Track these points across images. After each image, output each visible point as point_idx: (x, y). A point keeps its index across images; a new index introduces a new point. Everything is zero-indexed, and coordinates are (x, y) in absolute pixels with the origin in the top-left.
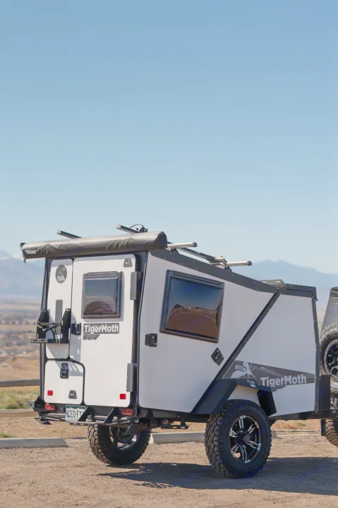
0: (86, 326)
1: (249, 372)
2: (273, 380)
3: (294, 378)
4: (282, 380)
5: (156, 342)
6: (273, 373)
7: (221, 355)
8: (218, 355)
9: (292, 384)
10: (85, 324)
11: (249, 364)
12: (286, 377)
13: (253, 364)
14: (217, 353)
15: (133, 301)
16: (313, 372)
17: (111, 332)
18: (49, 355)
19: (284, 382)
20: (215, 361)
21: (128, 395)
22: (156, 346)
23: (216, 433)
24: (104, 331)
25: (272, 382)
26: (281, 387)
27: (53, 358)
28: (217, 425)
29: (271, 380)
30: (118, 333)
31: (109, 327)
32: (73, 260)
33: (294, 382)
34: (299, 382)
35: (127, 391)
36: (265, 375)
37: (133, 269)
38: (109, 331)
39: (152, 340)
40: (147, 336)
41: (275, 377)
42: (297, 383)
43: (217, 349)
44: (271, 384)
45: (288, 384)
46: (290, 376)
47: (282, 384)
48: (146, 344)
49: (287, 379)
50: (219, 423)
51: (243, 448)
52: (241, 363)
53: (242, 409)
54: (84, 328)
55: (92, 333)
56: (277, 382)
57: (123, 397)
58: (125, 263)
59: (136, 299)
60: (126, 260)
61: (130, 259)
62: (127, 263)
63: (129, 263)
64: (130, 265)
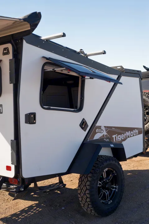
1: (105, 133)
2: (120, 136)
3: (132, 132)
4: (125, 135)
5: (35, 119)
6: (120, 131)
7: (86, 123)
8: (84, 124)
9: (131, 137)
11: (105, 127)
12: (127, 132)
13: (108, 127)
14: (84, 122)
15: (12, 85)
16: (142, 127)
19: (126, 136)
20: (82, 128)
21: (13, 167)
22: (35, 123)
23: (88, 187)
25: (119, 137)
26: (124, 140)
28: (88, 181)
29: (119, 136)
33: (132, 136)
34: (135, 135)
35: (12, 164)
36: (115, 133)
37: (10, 56)
39: (31, 118)
40: (26, 115)
41: (121, 134)
42: (133, 136)
43: (84, 119)
44: (119, 139)
45: (128, 137)
46: (129, 132)
47: (125, 138)
48: (26, 122)
49: (128, 134)
50: (89, 179)
51: (106, 192)
52: (100, 127)
53: (105, 164)
56: (122, 137)
57: (8, 168)
58: (3, 51)
59: (14, 83)
60: (5, 49)
61: (8, 48)
62: (5, 52)
63: (7, 51)
64: (8, 53)
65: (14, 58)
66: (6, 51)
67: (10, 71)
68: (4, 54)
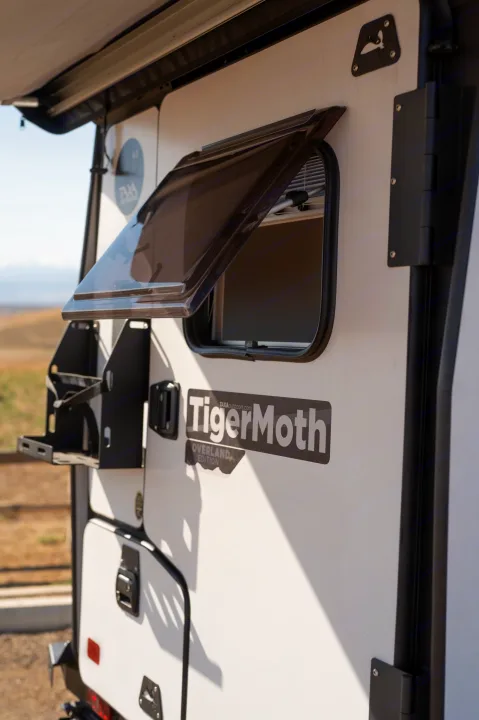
0: (197, 402)
10: (192, 393)
15: (404, 273)
17: (291, 451)
18: (99, 501)
24: (263, 437)
27: (110, 515)
30: (324, 459)
31: (284, 420)
32: (159, 107)
37: (404, 74)
38: (284, 442)
54: (191, 408)
55: (216, 439)
58: (360, 47)
59: (422, 258)
60: (368, 33)
61: (390, 18)
62: (370, 47)
63: (381, 45)
64: (387, 56)
65: (429, 78)
66: (375, 40)
67: (394, 175)
68: (363, 64)
